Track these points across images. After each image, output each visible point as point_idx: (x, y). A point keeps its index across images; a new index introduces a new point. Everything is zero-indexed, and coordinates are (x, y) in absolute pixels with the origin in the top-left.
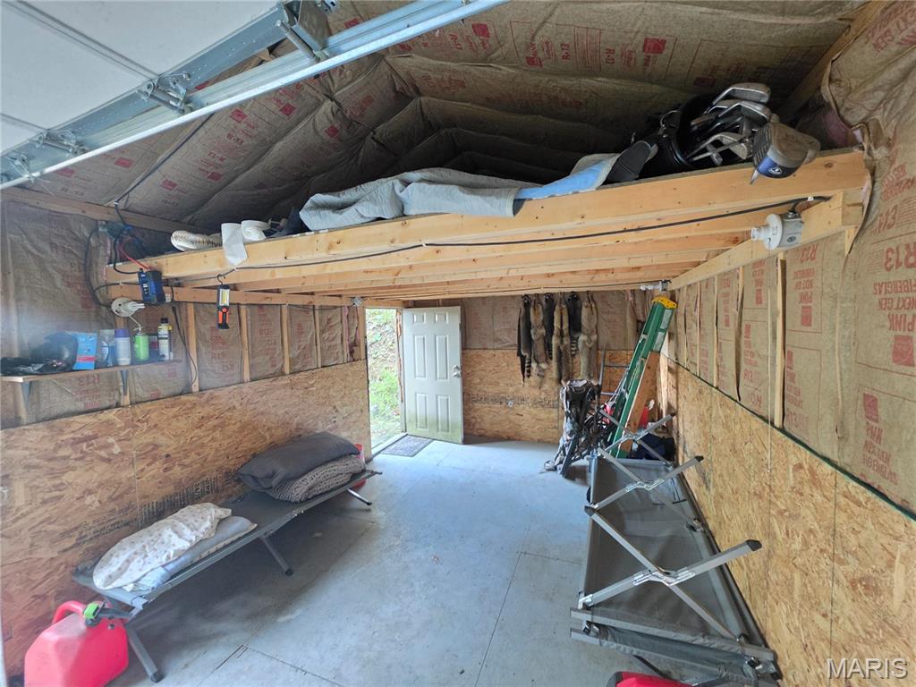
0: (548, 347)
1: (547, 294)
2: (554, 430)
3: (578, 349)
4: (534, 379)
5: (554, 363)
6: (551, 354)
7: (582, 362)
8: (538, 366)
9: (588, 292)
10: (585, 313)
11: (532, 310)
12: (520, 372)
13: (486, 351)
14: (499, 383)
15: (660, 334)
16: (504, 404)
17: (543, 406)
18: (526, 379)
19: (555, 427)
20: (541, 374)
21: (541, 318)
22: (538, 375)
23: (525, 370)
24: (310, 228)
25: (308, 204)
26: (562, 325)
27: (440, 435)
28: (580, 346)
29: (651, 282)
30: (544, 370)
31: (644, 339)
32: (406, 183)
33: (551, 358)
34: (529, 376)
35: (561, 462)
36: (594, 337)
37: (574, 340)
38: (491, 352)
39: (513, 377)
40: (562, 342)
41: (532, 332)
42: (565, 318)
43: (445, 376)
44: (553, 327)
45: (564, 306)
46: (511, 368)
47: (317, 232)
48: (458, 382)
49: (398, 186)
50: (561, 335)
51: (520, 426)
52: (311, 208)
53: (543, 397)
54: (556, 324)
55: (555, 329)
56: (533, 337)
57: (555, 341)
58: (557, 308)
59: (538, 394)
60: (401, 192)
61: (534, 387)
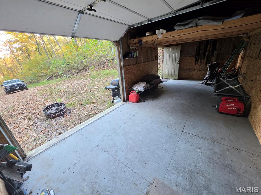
0: (204, 55)
1: (207, 40)
2: (202, 77)
3: (213, 55)
4: (199, 63)
5: (205, 60)
6: (205, 57)
7: (214, 58)
8: (201, 60)
9: (220, 39)
10: (218, 45)
11: (201, 45)
12: (195, 62)
13: (186, 57)
14: (188, 65)
15: (242, 48)
16: (189, 70)
17: (200, 71)
18: (196, 64)
19: (202, 76)
20: (201, 62)
21: (204, 47)
22: (200, 63)
23: (197, 62)
24: (176, 29)
25: (176, 25)
26: (210, 49)
27: (172, 78)
28: (214, 54)
29: (242, 34)
30: (202, 61)
31: (236, 50)
32: (199, 20)
33: (205, 58)
34: (197, 63)
35: (205, 82)
36: (219, 52)
37: (213, 52)
38: (187, 57)
39: (193, 64)
40: (209, 53)
41: (200, 51)
42: (211, 47)
43: (175, 64)
44: (207, 49)
45: (211, 43)
46: (192, 61)
47: (178, 30)
48: (178, 65)
49: (197, 20)
50: (209, 52)
51: (192, 76)
52: (177, 26)
53: (200, 68)
54: (208, 49)
55: (208, 50)
56: (200, 53)
57: (207, 53)
58: (209, 44)
59: (199, 68)
60: (198, 21)
61: (198, 66)
